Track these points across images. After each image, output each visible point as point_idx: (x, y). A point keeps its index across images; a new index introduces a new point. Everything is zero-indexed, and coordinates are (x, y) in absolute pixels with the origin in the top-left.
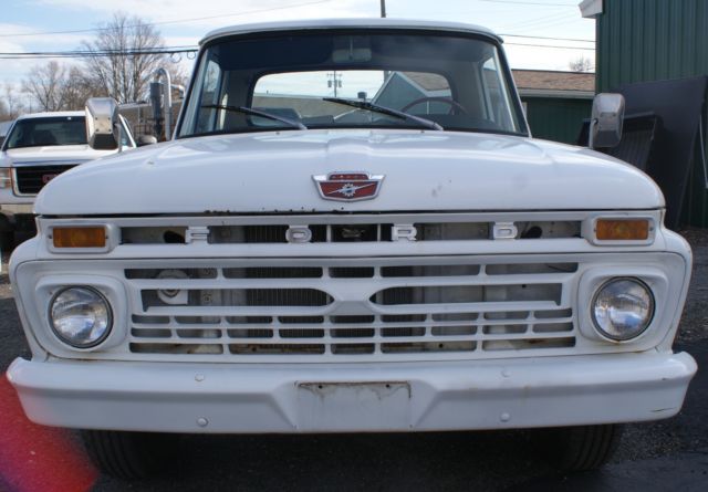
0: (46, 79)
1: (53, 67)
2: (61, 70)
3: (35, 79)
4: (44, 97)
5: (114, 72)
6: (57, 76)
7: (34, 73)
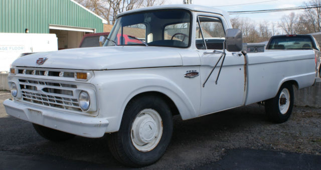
0: (289, 21)
1: (293, 15)
2: (296, 17)
3: (284, 20)
4: (287, 30)
5: (318, 16)
6: (294, 19)
7: (284, 18)
